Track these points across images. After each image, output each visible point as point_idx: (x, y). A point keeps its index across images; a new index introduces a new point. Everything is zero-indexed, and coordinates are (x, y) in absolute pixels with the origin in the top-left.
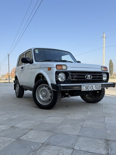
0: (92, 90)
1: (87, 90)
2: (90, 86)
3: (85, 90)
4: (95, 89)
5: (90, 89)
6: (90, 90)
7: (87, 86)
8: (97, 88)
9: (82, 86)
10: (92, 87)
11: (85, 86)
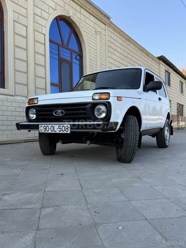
0: (53, 132)
1: (46, 132)
2: (50, 126)
3: (44, 132)
4: (58, 132)
5: (50, 130)
6: (50, 132)
7: (46, 126)
8: (62, 130)
9: (40, 126)
10: (54, 128)
11: (43, 126)
